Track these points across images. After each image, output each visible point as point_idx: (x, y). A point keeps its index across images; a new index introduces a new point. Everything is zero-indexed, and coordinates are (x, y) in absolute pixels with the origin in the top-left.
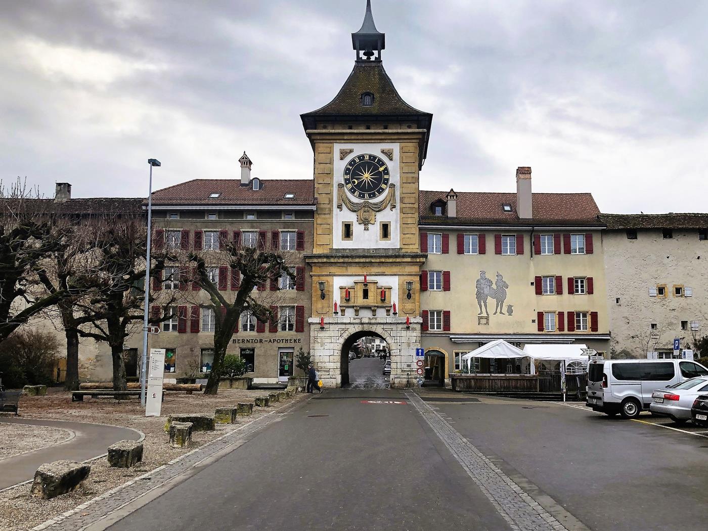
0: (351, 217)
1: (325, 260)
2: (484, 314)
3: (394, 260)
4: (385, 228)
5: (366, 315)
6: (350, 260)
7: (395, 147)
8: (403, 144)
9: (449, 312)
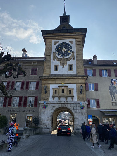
0: (58, 63)
1: (47, 78)
2: (114, 101)
5: (63, 100)
6: (57, 78)
9: (99, 100)
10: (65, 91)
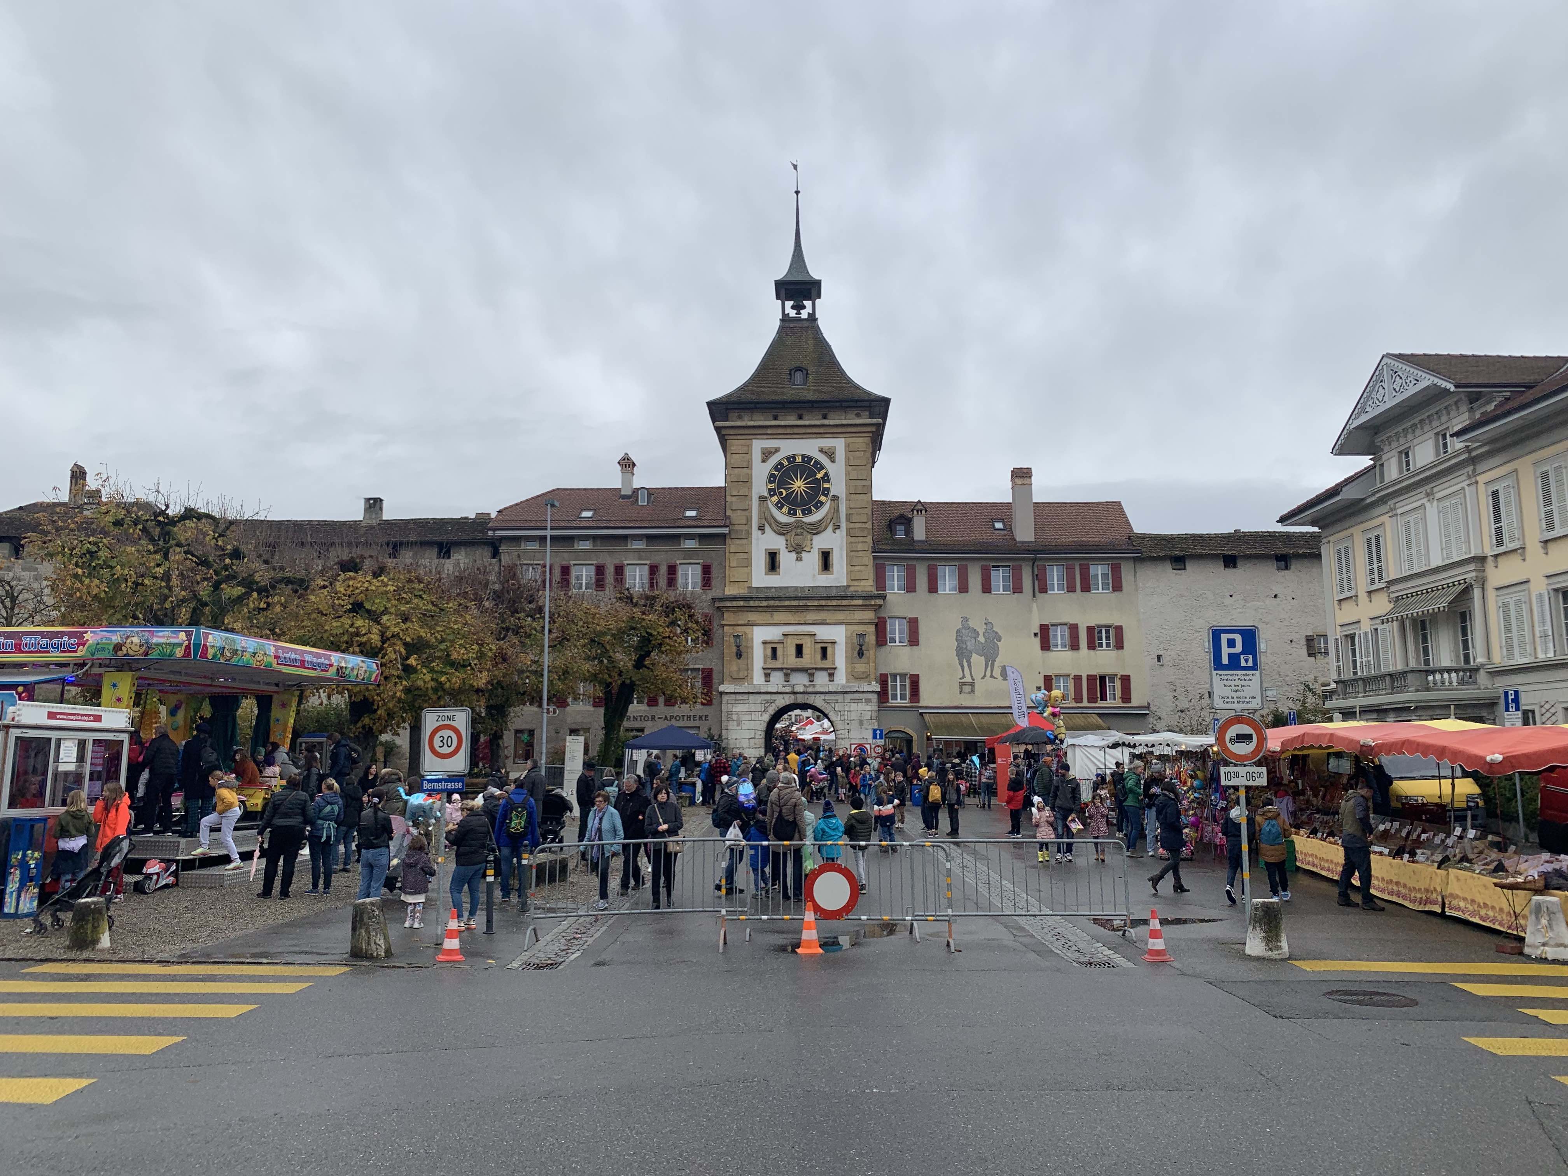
0: (778, 543)
1: (741, 603)
2: (968, 679)
3: (839, 602)
4: (826, 557)
5: (800, 681)
6: (777, 603)
7: (839, 444)
8: (850, 440)
9: (918, 676)
10: (806, 651)
